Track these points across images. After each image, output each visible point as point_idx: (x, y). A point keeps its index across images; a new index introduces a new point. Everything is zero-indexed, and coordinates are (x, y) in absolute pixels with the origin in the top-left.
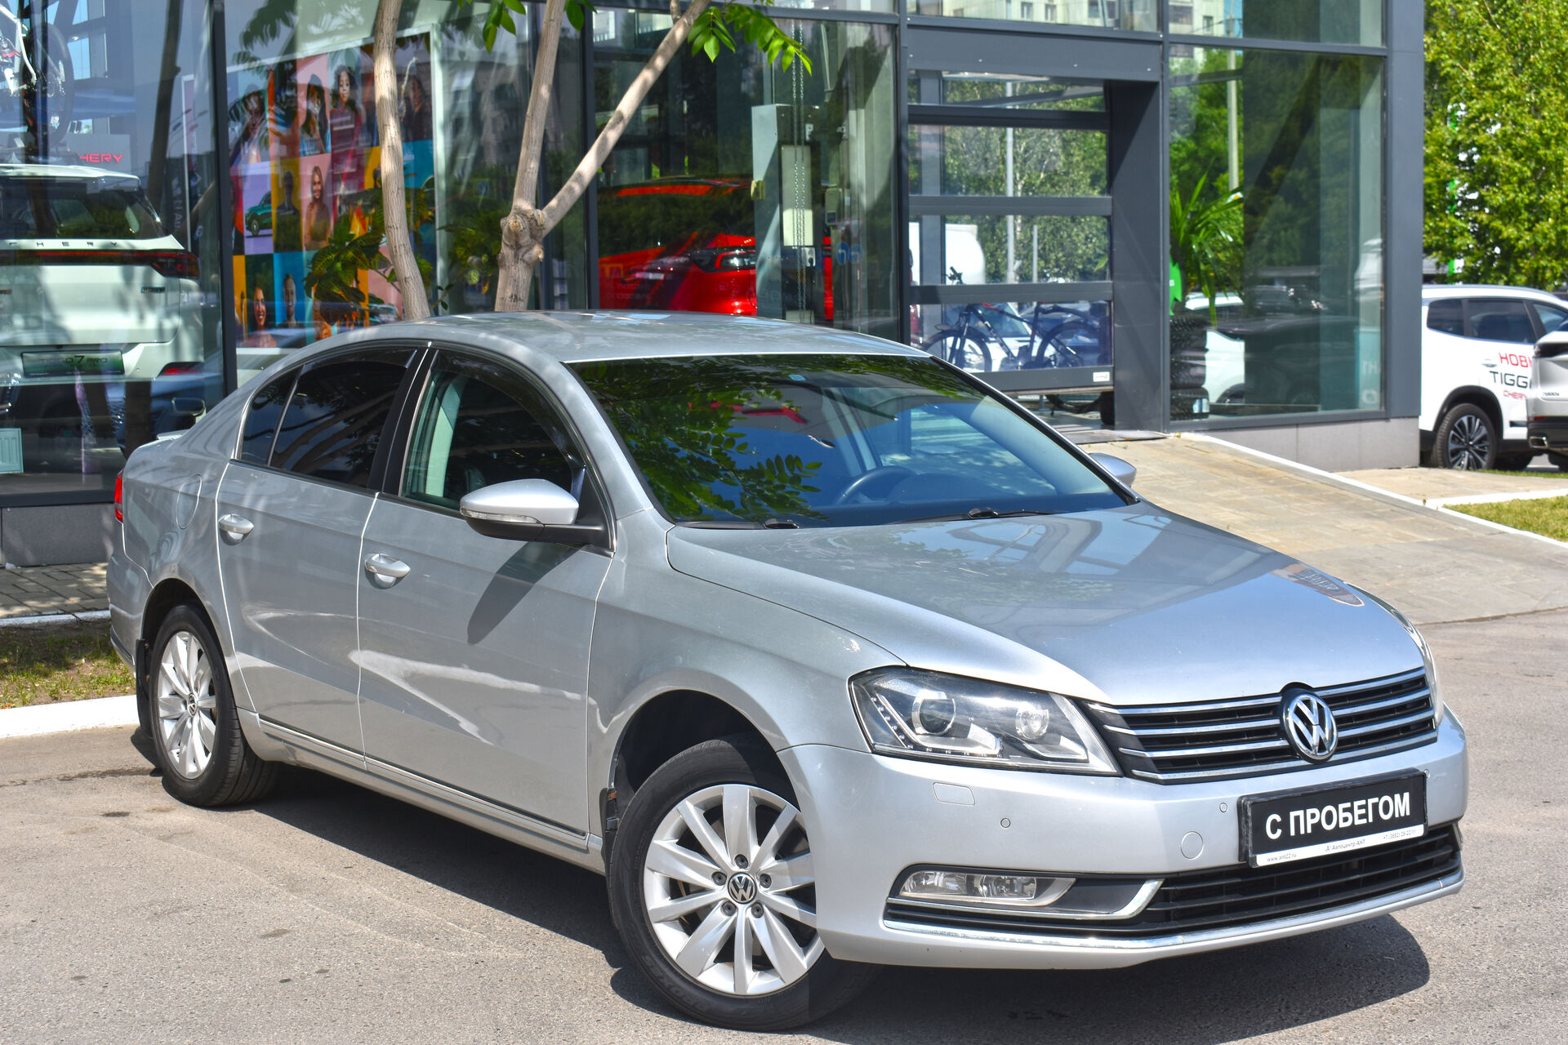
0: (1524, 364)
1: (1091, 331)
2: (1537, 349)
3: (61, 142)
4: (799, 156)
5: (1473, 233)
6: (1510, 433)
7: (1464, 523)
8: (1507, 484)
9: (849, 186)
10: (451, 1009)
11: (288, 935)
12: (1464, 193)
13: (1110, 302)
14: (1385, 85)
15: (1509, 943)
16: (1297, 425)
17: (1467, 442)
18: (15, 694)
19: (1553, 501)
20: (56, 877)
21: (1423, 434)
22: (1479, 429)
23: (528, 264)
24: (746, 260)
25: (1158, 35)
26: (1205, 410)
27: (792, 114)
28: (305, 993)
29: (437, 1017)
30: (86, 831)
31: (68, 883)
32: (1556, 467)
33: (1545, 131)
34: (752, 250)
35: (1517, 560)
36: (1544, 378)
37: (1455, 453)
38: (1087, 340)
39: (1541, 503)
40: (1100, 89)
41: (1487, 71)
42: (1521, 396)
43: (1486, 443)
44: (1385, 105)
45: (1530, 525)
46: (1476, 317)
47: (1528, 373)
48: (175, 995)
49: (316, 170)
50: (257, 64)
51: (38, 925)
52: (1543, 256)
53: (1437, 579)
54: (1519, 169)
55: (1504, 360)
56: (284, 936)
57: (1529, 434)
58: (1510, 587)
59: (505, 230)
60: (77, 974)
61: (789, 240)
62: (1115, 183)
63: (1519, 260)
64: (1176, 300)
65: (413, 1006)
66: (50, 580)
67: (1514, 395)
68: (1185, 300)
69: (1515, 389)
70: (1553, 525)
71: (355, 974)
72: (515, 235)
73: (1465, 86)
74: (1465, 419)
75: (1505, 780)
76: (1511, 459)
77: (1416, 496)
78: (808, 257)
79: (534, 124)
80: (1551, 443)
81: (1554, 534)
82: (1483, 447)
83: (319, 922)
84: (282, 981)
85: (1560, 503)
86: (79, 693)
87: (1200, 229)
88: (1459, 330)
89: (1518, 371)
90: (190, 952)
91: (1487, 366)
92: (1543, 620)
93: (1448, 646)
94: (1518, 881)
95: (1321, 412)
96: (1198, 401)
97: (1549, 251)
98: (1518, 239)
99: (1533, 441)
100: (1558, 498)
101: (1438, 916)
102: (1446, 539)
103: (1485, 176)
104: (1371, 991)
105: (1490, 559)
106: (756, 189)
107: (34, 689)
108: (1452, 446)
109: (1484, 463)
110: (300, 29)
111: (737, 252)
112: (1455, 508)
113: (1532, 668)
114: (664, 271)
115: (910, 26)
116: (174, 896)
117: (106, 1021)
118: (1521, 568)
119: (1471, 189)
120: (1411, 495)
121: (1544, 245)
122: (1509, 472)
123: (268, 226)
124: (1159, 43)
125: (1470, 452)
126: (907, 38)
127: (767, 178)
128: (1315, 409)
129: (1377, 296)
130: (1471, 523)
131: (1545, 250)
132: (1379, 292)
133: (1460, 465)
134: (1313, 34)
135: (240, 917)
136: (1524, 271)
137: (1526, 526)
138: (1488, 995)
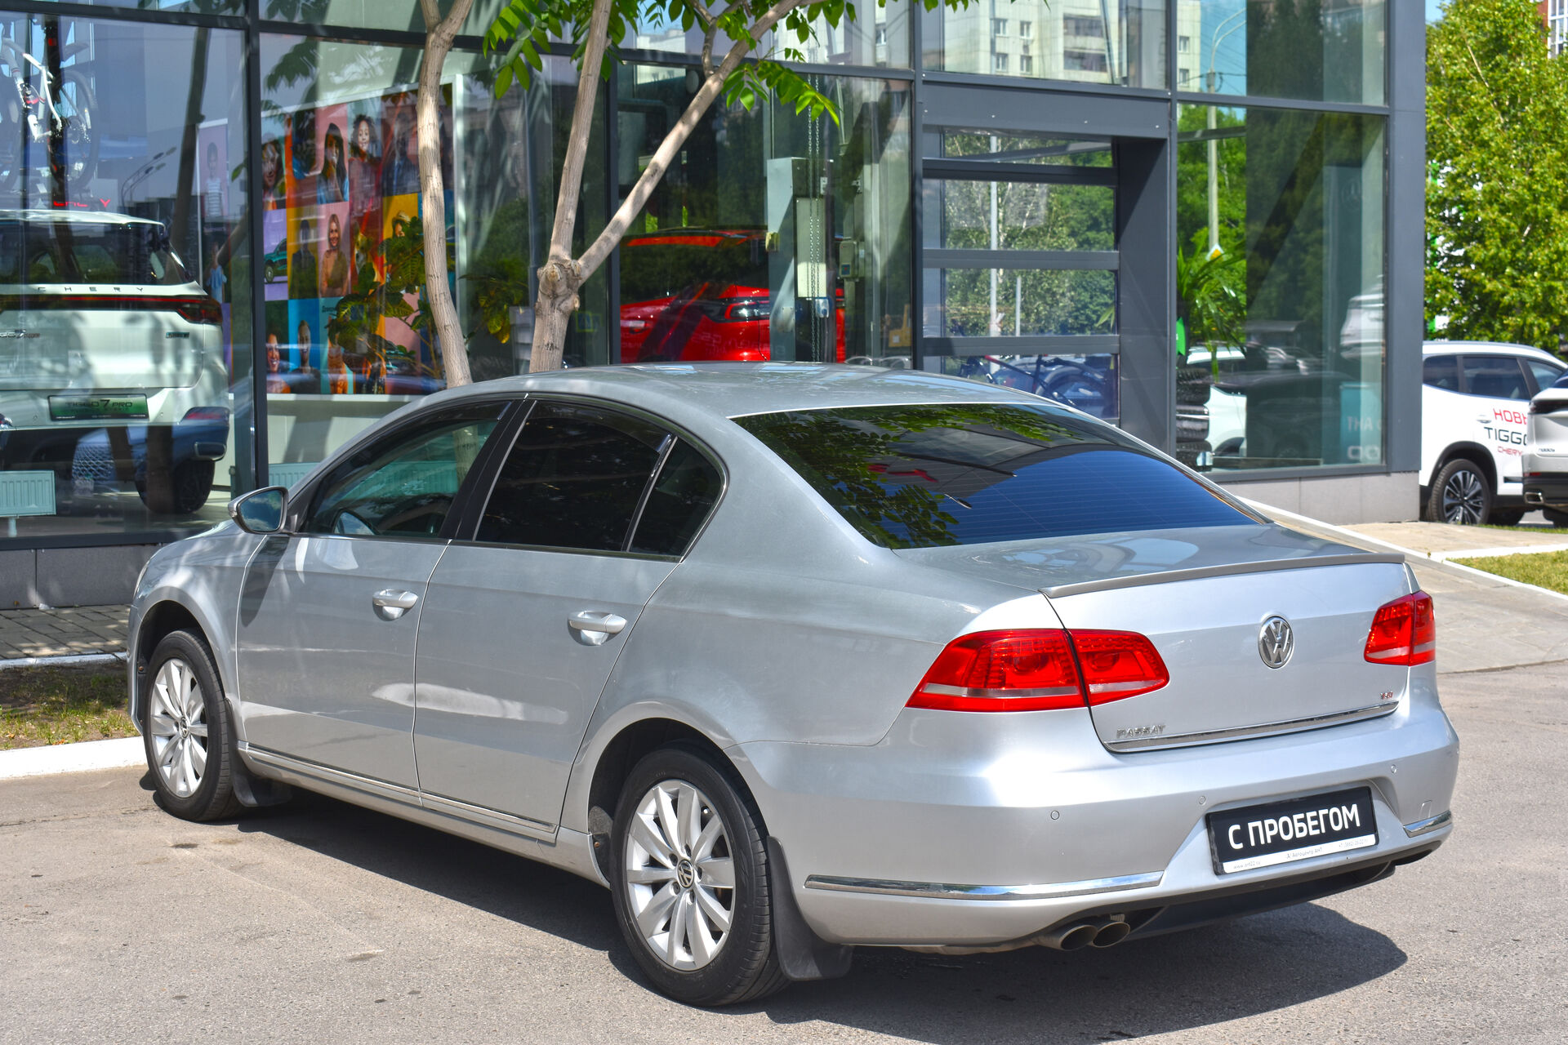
0: (1518, 420)
1: (1092, 384)
2: (1532, 405)
3: (87, 187)
4: (814, 209)
5: (1459, 289)
6: (1504, 489)
7: (1470, 576)
8: (1507, 538)
9: (863, 239)
10: (545, 1028)
11: (374, 959)
12: (1450, 249)
13: (1116, 355)
14: (1387, 144)
15: (1551, 973)
16: (1300, 479)
17: (1461, 497)
18: (66, 730)
19: (1554, 555)
20: (138, 904)
21: (1422, 488)
22: (1474, 484)
23: (564, 313)
24: (756, 311)
25: (1166, 92)
26: (1208, 463)
27: (807, 166)
28: (401, 1012)
29: (533, 1035)
30: (159, 861)
31: (151, 910)
32: (1551, 523)
33: (1535, 187)
34: (765, 300)
35: (1524, 612)
36: (1539, 434)
37: (1450, 508)
38: (1088, 393)
39: (1542, 557)
40: (1109, 145)
41: (1473, 125)
42: (1515, 452)
43: (1481, 499)
44: (1387, 164)
45: (1533, 579)
46: (1470, 373)
47: (1523, 429)
48: (276, 1014)
49: (334, 218)
50: (280, 111)
51: (130, 948)
52: (1529, 312)
53: (1446, 631)
54: (1506, 224)
55: (1498, 416)
56: (371, 960)
57: (1525, 490)
58: (1517, 638)
59: (542, 280)
60: (177, 994)
61: (803, 292)
62: (1122, 239)
63: (1504, 317)
64: (1180, 354)
65: (507, 1024)
66: (86, 621)
67: (1508, 451)
68: (1188, 353)
69: (1509, 445)
70: (1555, 579)
71: (446, 995)
72: (552, 284)
73: (1451, 142)
74: (1460, 475)
75: (1531, 822)
76: (1505, 514)
77: (1419, 549)
78: (822, 308)
79: (571, 177)
80: (1547, 499)
81: (1556, 587)
82: (1478, 503)
83: (402, 948)
84: (378, 1002)
85: (1560, 557)
86: (129, 730)
87: (1202, 285)
88: (1453, 385)
89: (1513, 427)
90: (283, 974)
91: (1482, 422)
92: (1552, 670)
93: (1462, 695)
94: (1554, 916)
95: (1322, 466)
96: (1201, 454)
97: (1534, 308)
98: (1503, 295)
99: (1529, 496)
100: (1558, 552)
101: (1480, 947)
102: (1452, 591)
103: (1469, 233)
104: (1425, 1016)
105: (1497, 611)
106: (771, 241)
107: (85, 727)
108: (1447, 501)
109: (1478, 519)
110: (321, 78)
111: (746, 302)
112: (1457, 561)
113: (1546, 717)
114: (645, 318)
115: (926, 82)
116: (256, 922)
117: (215, 1036)
118: (1527, 620)
119: (1458, 246)
120: (1413, 548)
121: (1529, 301)
122: (1506, 527)
123: (284, 273)
124: (1168, 100)
125: (1464, 507)
126: (922, 93)
127: (783, 229)
128: (1317, 463)
129: (1379, 352)
130: (1475, 576)
131: (1530, 307)
132: (1381, 347)
133: (1455, 520)
134: (1316, 93)
135: (324, 942)
136: (1510, 329)
137: (1528, 579)
138: (1535, 1020)
